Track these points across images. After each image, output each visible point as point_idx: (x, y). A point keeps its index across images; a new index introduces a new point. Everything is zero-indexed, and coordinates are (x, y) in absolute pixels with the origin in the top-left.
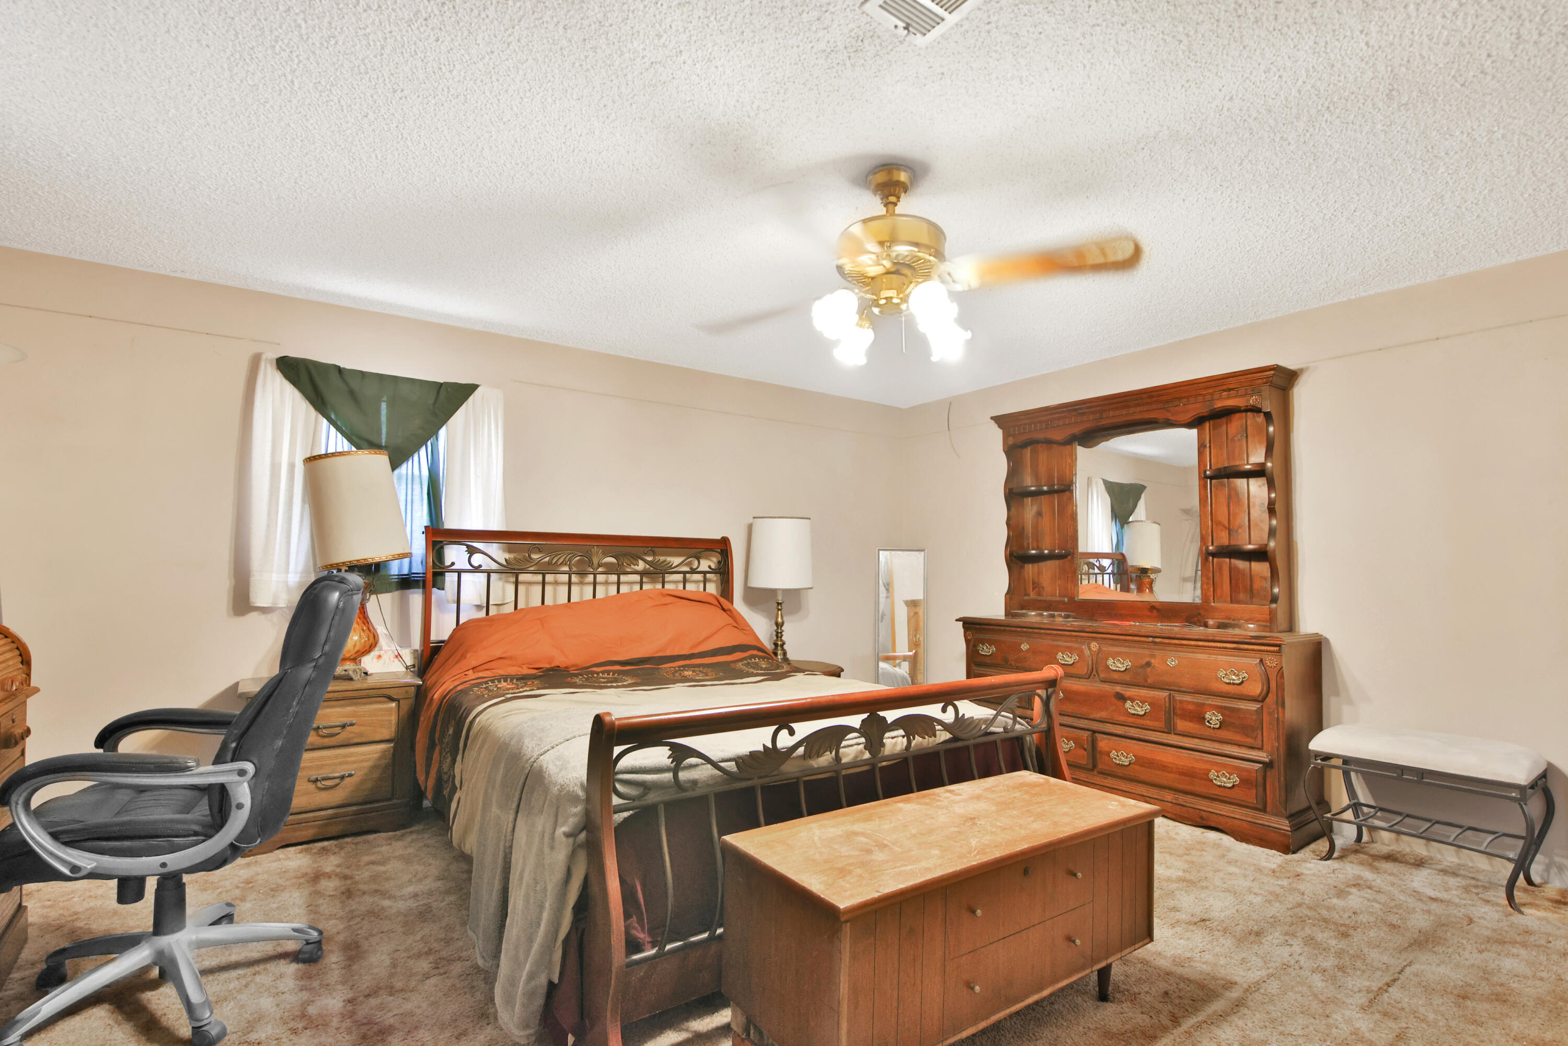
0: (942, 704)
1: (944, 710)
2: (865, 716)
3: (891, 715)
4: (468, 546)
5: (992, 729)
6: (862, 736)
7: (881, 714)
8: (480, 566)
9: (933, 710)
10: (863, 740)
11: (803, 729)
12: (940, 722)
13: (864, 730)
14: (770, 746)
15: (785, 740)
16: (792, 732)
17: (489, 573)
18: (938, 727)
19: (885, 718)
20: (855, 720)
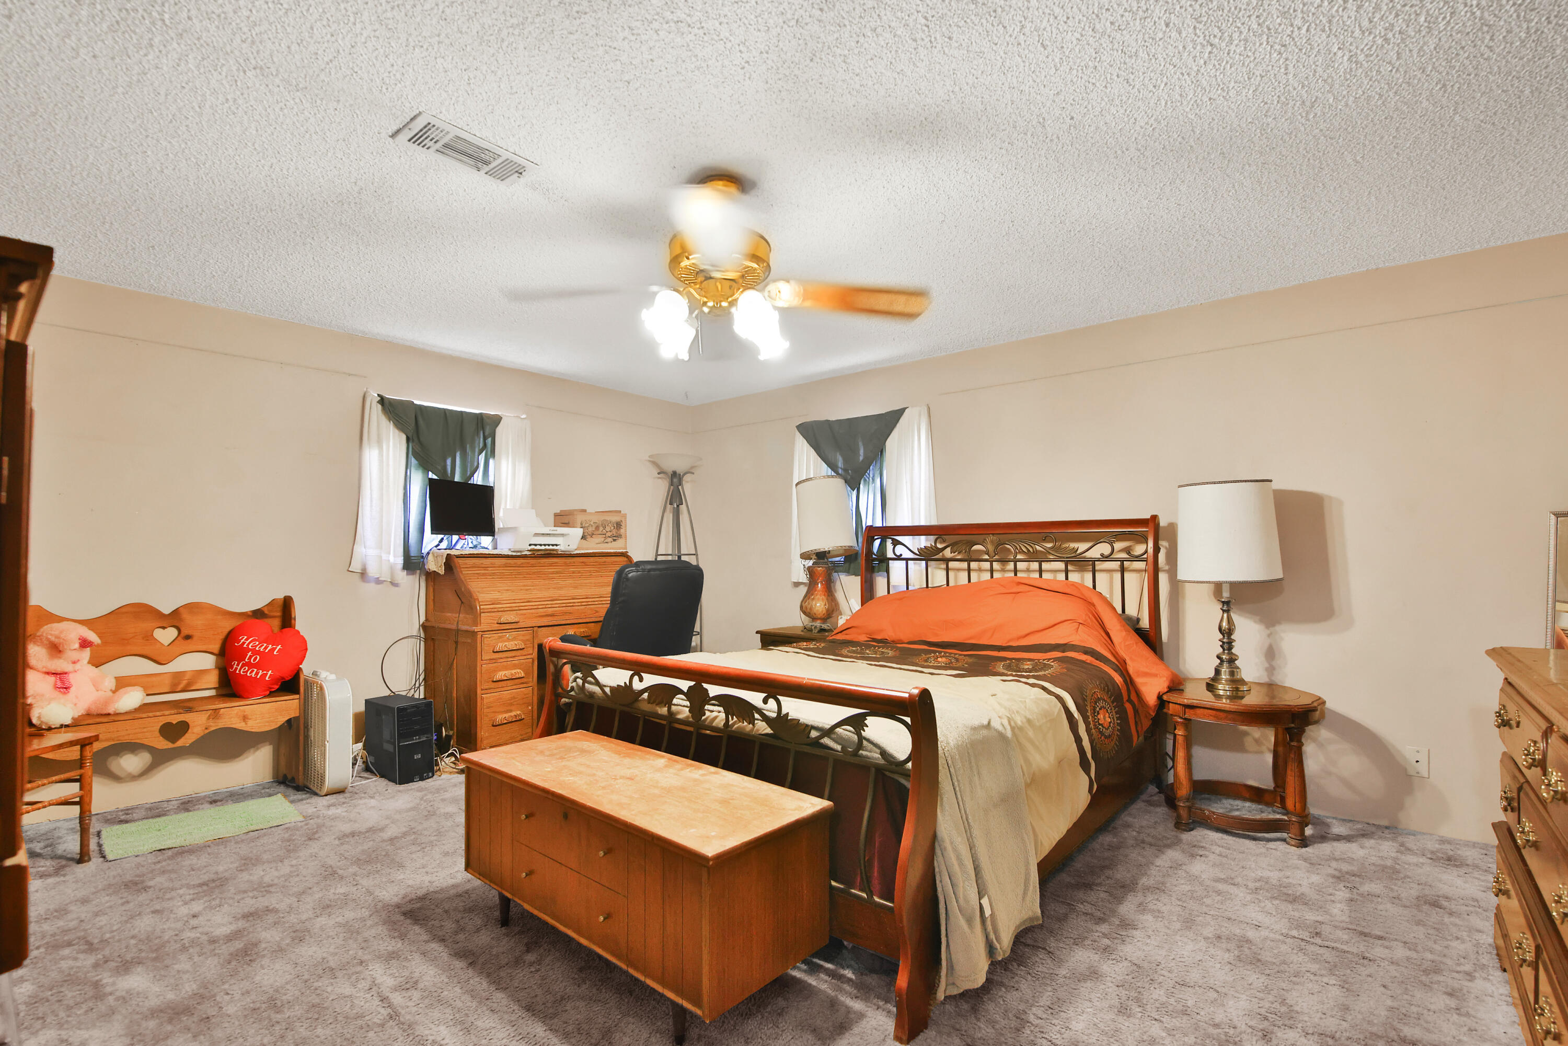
0: (764, 695)
1: (765, 701)
2: (692, 683)
3: (714, 690)
4: (893, 539)
5: (826, 741)
6: (688, 699)
7: (705, 686)
8: (901, 555)
9: (755, 698)
10: (688, 703)
11: (651, 680)
12: (759, 711)
13: (689, 694)
14: (628, 684)
15: (637, 685)
16: (641, 680)
17: (907, 560)
18: (757, 716)
19: (706, 690)
20: (684, 685)
